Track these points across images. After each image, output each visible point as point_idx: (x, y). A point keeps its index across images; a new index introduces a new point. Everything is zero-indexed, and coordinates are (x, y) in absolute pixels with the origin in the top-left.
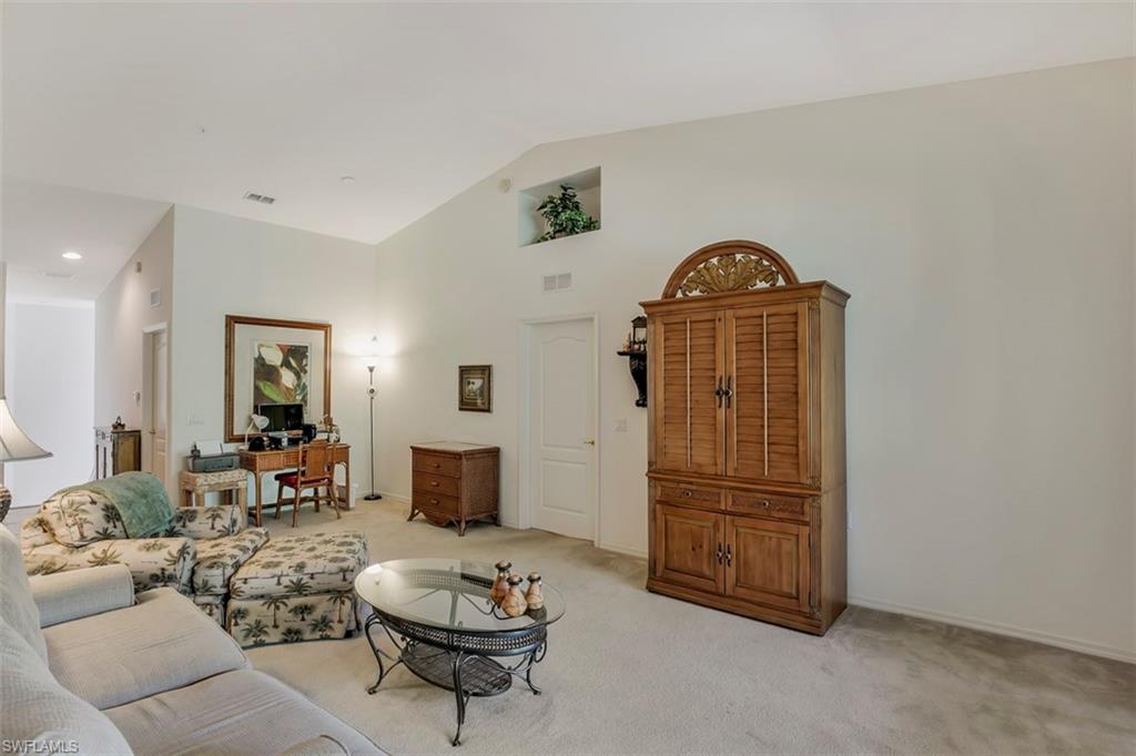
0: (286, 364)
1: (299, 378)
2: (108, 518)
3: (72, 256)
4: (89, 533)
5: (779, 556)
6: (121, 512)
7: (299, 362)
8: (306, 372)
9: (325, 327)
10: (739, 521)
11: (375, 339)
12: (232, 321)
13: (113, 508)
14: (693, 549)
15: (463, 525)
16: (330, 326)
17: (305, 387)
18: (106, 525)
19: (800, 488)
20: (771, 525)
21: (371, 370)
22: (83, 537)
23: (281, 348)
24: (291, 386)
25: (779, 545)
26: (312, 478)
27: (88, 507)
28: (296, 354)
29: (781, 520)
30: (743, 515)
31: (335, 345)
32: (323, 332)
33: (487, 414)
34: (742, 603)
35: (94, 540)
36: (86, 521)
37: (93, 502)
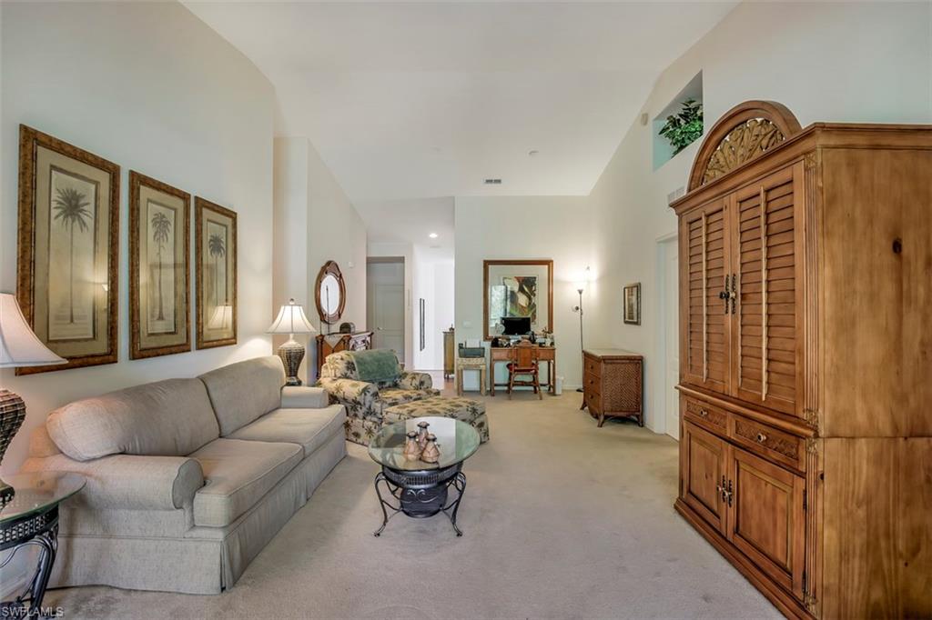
0: (521, 290)
1: (530, 299)
2: (348, 368)
3: (433, 235)
4: (339, 375)
5: (774, 509)
6: (356, 366)
7: (530, 288)
8: (535, 295)
9: (548, 263)
10: (742, 455)
11: (588, 268)
12: (487, 263)
13: (353, 364)
14: (706, 477)
15: (602, 418)
16: (552, 261)
17: (534, 305)
18: (346, 371)
19: (794, 423)
20: (766, 466)
21: (580, 292)
22: (335, 376)
23: (518, 279)
24: (524, 305)
25: (774, 497)
26: (523, 368)
27: (339, 361)
28: (527, 284)
29: (778, 463)
30: (745, 449)
31: (557, 274)
32: (547, 266)
33: (637, 326)
34: (740, 556)
35: (340, 377)
36: (337, 368)
37: (342, 359)
